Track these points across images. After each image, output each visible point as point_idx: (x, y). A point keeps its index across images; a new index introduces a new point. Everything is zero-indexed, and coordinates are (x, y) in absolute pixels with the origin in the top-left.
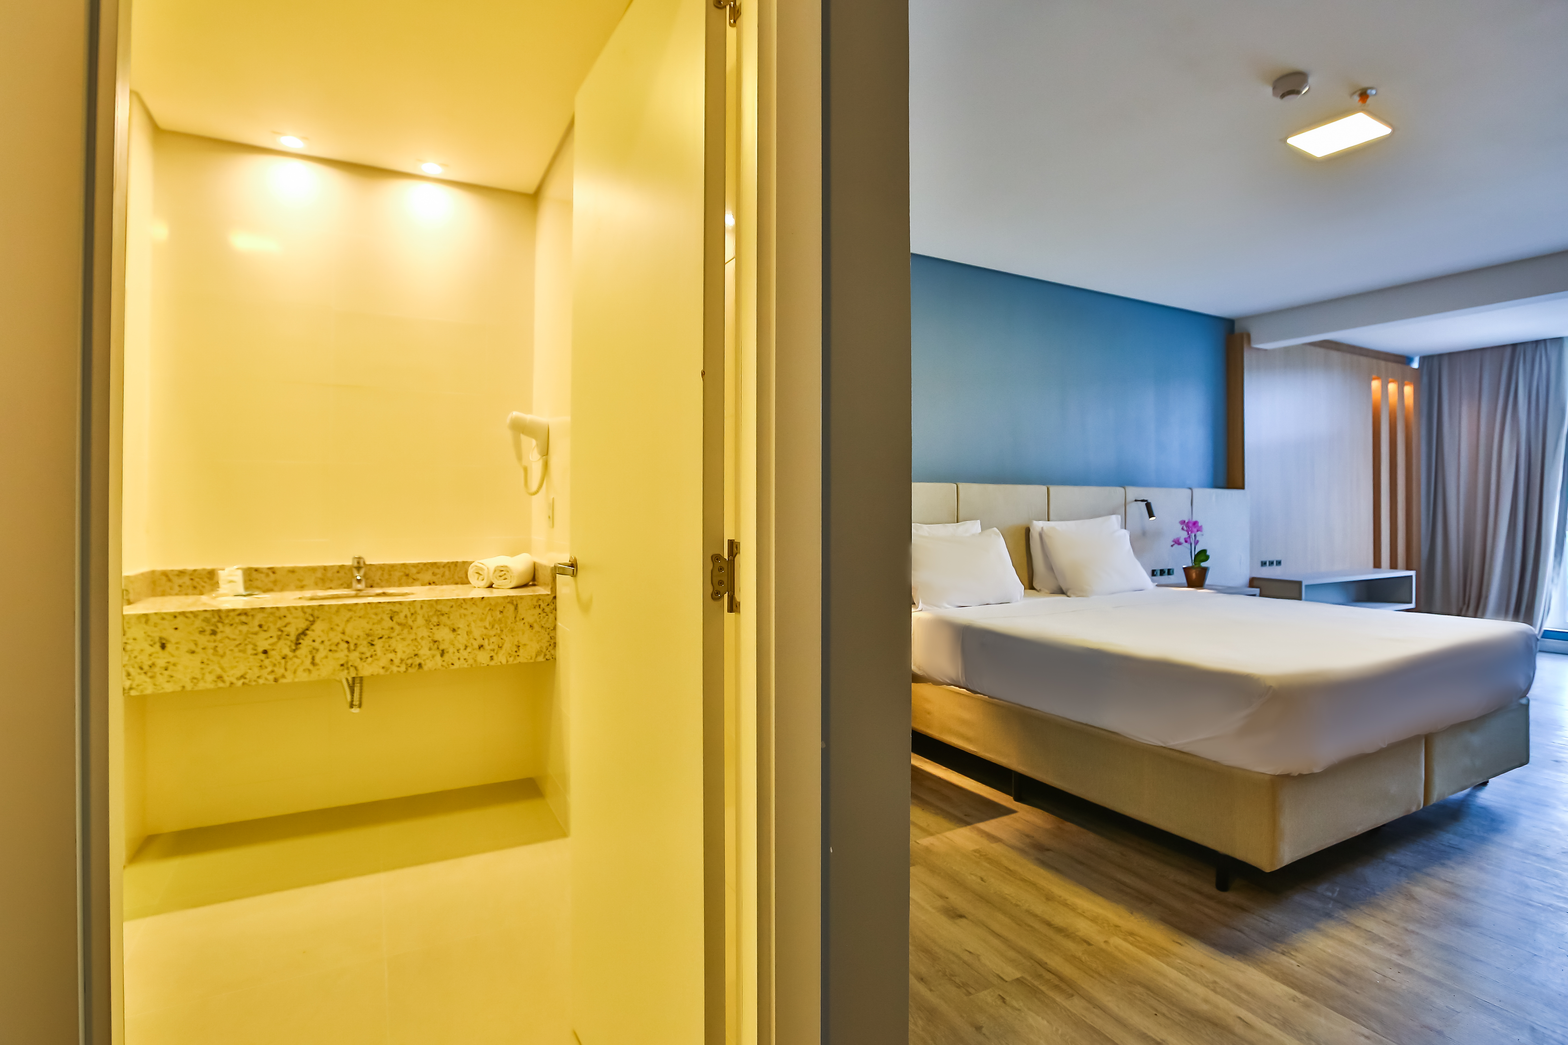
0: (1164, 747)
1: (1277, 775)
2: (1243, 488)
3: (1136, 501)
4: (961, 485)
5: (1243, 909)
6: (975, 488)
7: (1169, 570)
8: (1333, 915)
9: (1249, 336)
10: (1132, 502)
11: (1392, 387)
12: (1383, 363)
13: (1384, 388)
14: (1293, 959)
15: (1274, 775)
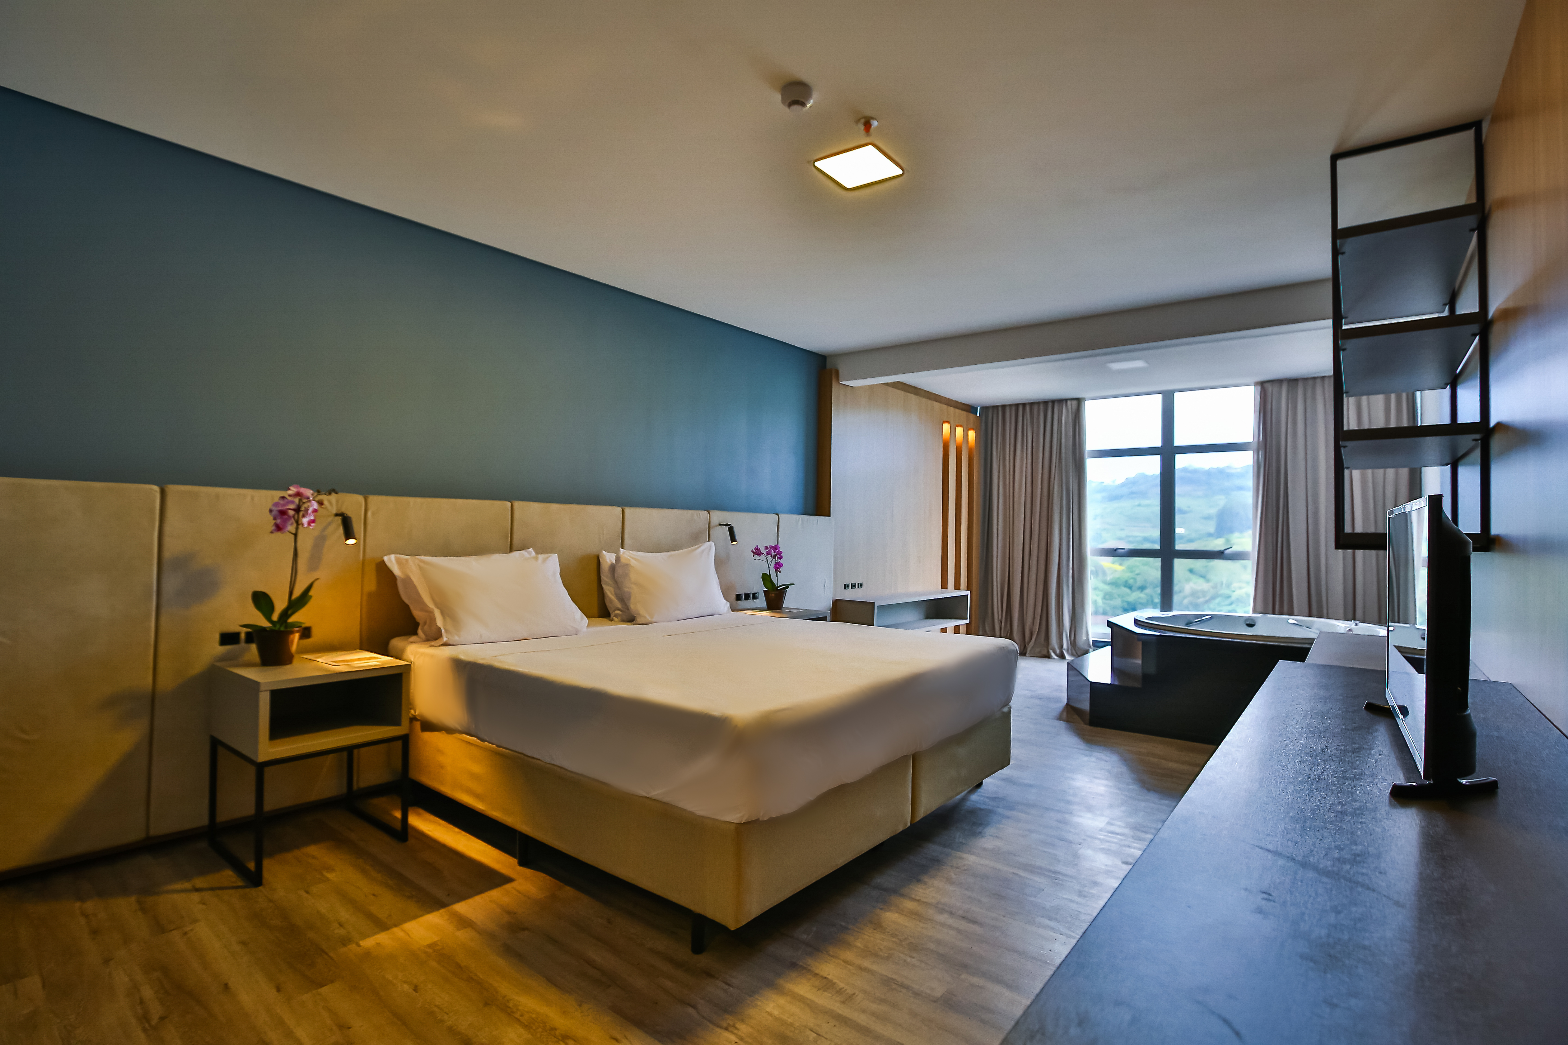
0: (648, 798)
1: (744, 823)
2: (829, 516)
3: (720, 525)
4: (517, 504)
5: (708, 974)
6: (535, 506)
7: (754, 594)
8: (798, 965)
9: (837, 372)
10: (716, 526)
11: (959, 431)
12: (952, 409)
13: (953, 431)
14: (734, 1034)
15: (741, 823)
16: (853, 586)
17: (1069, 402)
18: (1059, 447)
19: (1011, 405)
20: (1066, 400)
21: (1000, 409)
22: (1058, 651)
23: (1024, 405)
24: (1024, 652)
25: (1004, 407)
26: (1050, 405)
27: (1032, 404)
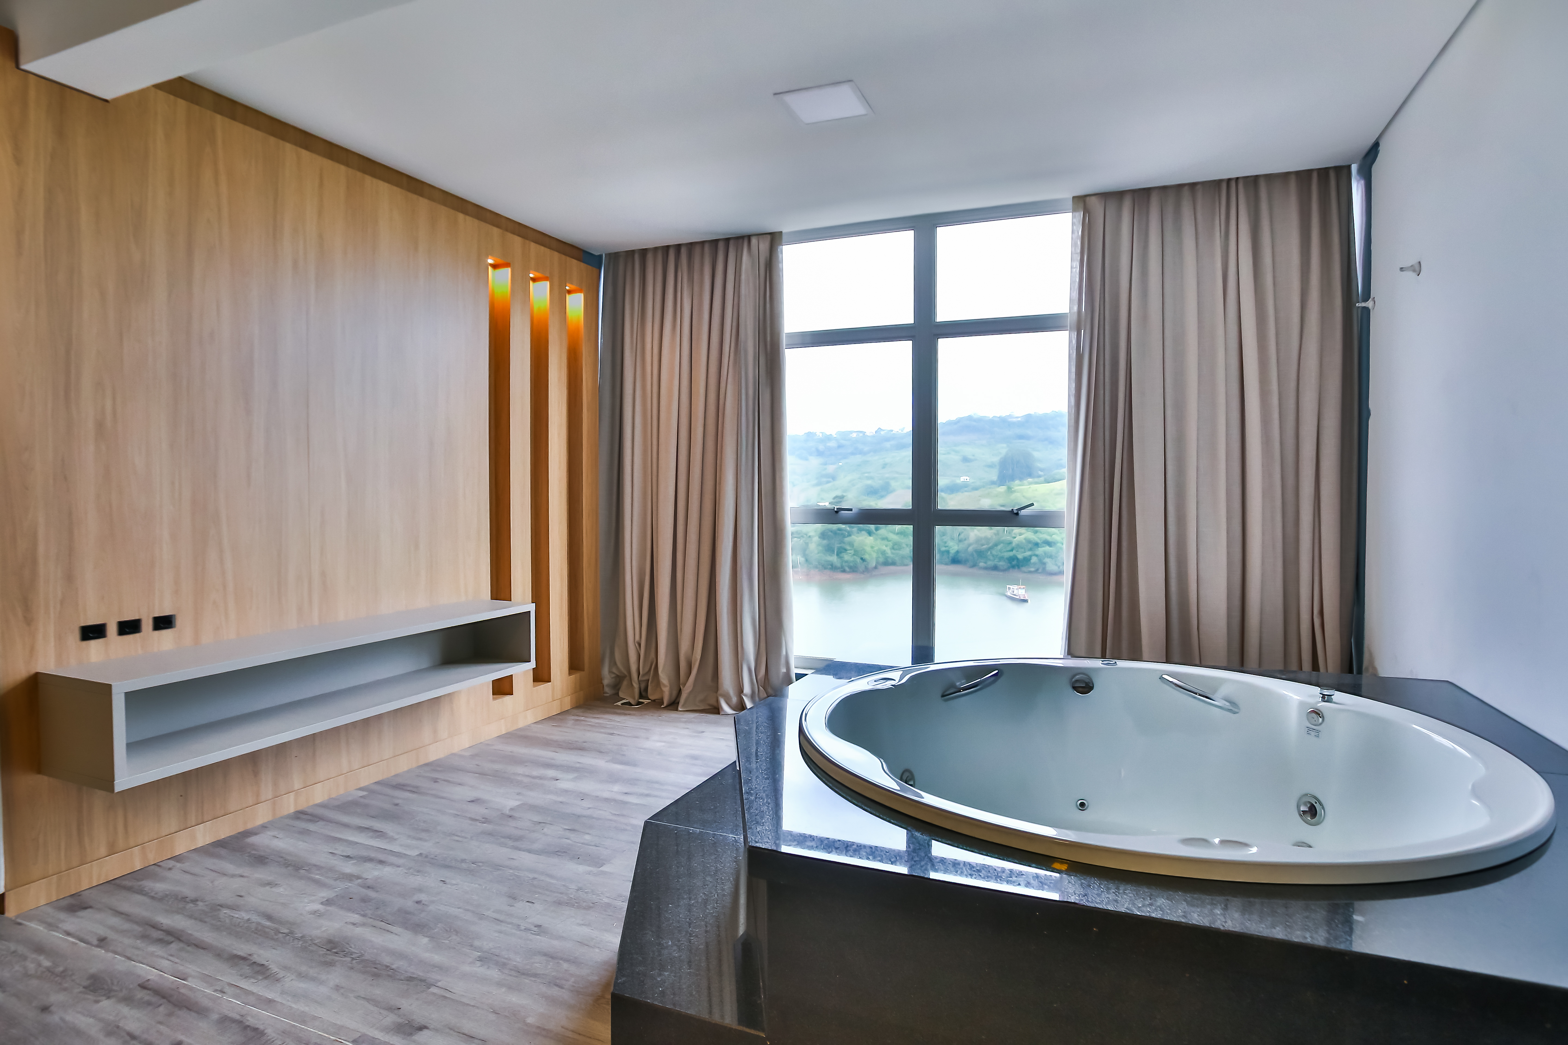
9: (15, 40)
11: (541, 288)
13: (520, 285)
16: (129, 627)
17: (754, 241)
18: (735, 324)
19: (656, 249)
20: (749, 237)
21: (637, 257)
22: (734, 700)
23: (678, 247)
24: (677, 701)
25: (644, 252)
26: (721, 246)
27: (691, 245)
